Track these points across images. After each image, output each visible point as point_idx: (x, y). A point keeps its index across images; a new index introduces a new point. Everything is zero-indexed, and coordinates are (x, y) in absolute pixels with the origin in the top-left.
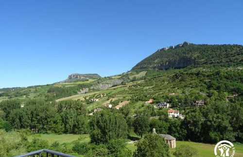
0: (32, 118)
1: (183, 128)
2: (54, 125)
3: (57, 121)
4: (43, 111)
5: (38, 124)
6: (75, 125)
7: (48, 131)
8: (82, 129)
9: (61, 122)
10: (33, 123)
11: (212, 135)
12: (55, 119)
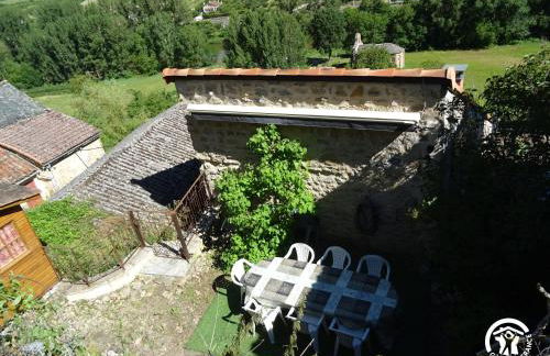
0: (77, 48)
1: (419, 23)
2: (133, 57)
3: (135, 46)
4: (94, 27)
5: (98, 60)
6: (180, 50)
7: (124, 72)
8: (198, 56)
9: (146, 47)
10: (86, 59)
11: (483, 29)
12: (129, 43)
